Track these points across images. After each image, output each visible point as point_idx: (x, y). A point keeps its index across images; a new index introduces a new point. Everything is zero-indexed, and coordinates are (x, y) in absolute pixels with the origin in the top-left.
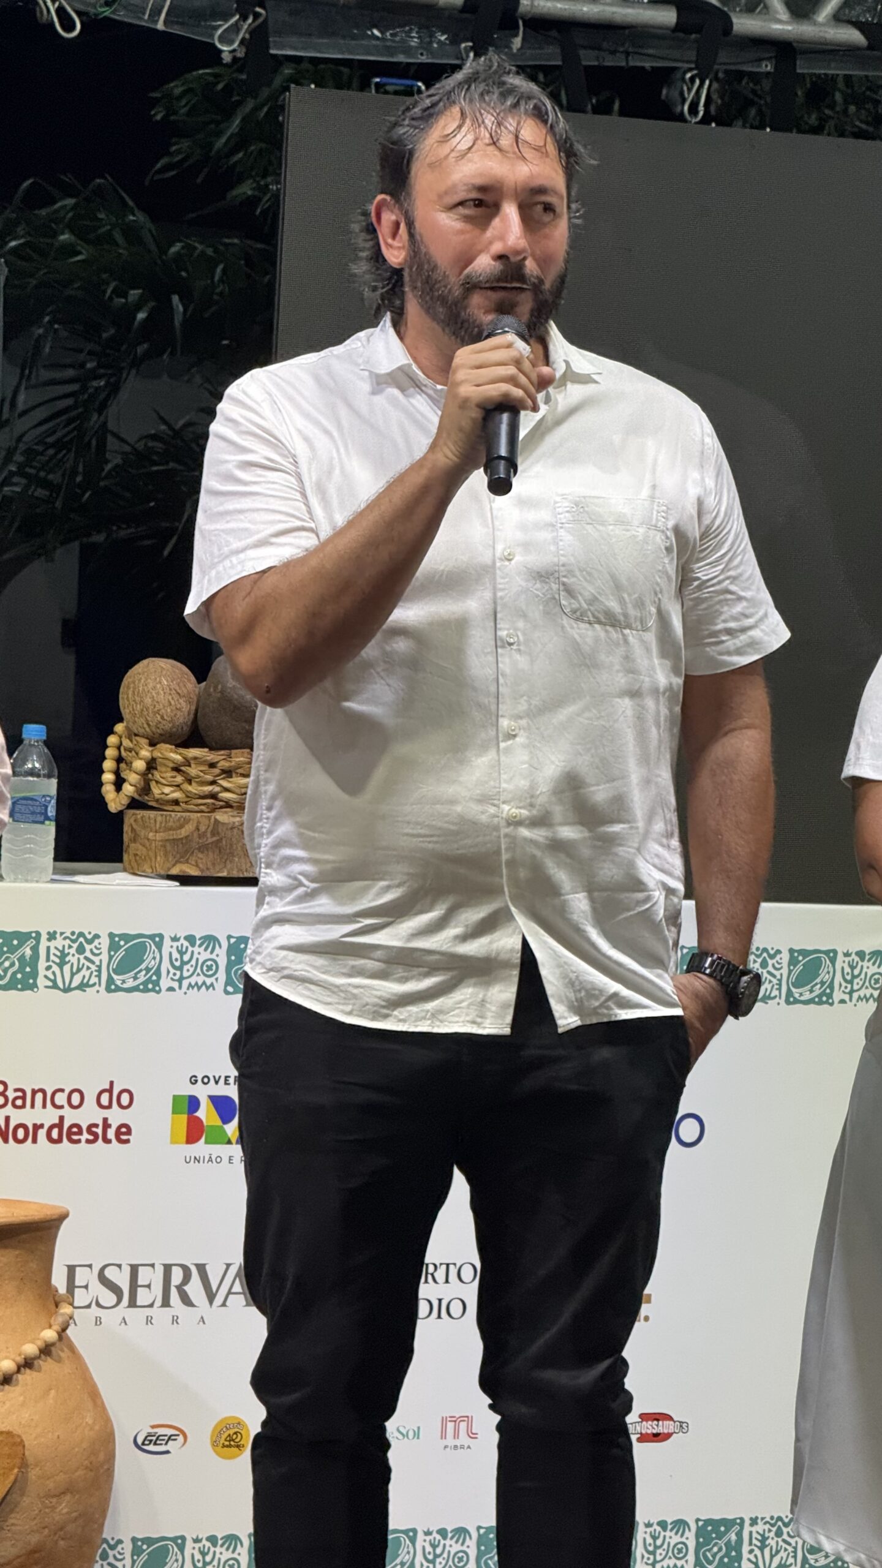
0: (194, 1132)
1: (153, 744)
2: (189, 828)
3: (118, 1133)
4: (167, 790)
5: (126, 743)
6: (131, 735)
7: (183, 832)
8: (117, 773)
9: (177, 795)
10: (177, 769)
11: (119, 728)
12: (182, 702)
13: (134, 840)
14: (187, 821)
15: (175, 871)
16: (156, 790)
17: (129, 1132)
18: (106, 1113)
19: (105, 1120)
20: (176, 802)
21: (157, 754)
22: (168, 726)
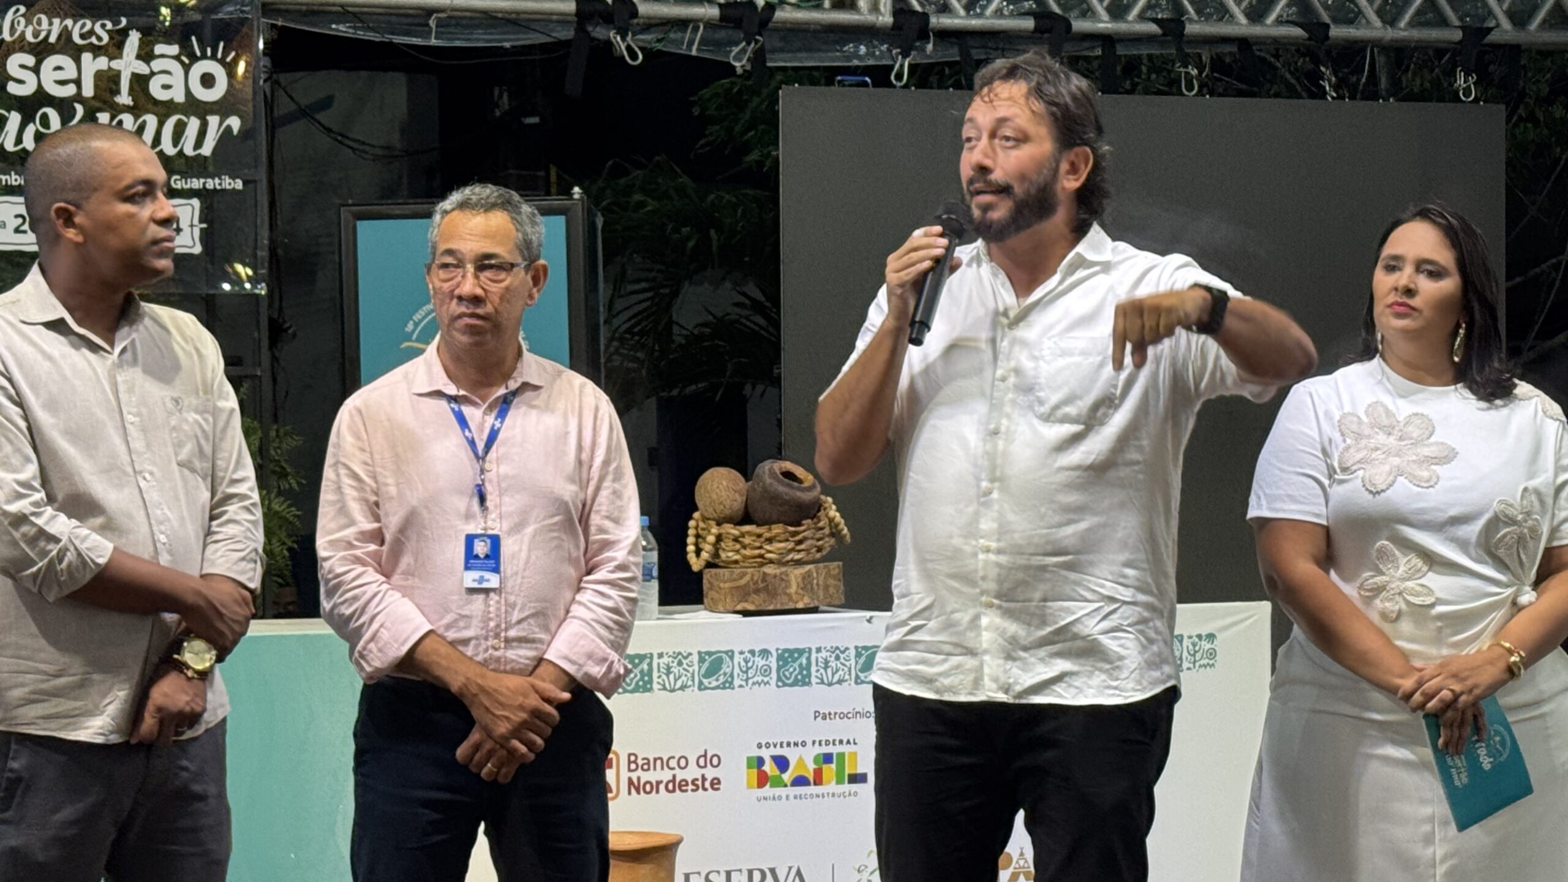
0: (763, 780)
1: (719, 524)
2: (747, 578)
3: (712, 784)
4: (730, 554)
5: (702, 525)
6: (705, 519)
7: (743, 582)
8: (696, 545)
9: (737, 557)
10: (736, 540)
11: (696, 515)
12: (737, 495)
13: (711, 589)
14: (745, 574)
15: (739, 608)
16: (723, 555)
17: (719, 783)
18: (704, 771)
19: (703, 776)
20: (736, 562)
21: (722, 531)
22: (727, 512)
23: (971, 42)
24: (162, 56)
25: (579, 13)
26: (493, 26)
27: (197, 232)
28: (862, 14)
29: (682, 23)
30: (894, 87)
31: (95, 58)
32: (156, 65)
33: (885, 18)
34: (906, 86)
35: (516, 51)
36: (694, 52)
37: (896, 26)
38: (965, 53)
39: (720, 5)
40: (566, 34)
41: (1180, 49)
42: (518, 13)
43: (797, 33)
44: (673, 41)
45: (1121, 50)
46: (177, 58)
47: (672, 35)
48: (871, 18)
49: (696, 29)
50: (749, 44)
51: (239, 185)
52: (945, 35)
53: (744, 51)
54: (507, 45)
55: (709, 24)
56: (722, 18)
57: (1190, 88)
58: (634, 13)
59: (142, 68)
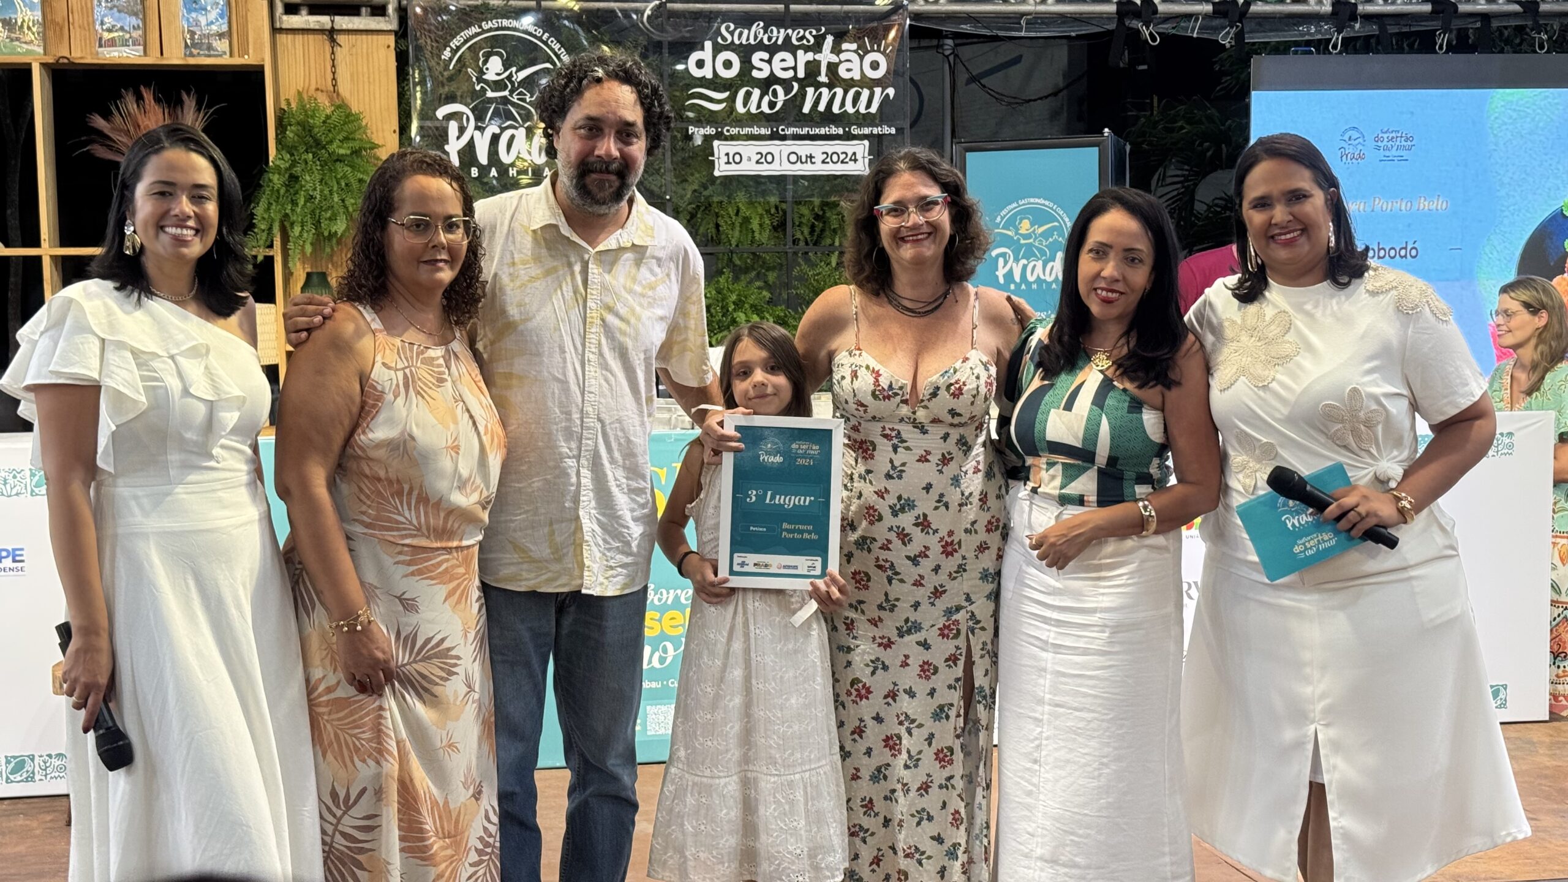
23: (1387, 21)
24: (847, 51)
25: (1118, 12)
26: (1063, 23)
27: (867, 161)
28: (1312, 6)
29: (1188, 16)
30: (1330, 53)
31: (806, 52)
32: (843, 56)
33: (1327, 8)
34: (1340, 53)
35: (1078, 37)
36: (1195, 35)
37: (1334, 13)
38: (1382, 28)
39: (1214, 4)
40: (1112, 26)
41: (1536, 22)
42: (1081, 14)
43: (1265, 20)
44: (1182, 28)
45: (1495, 24)
46: (855, 51)
47: (1182, 24)
48: (1317, 8)
49: (1197, 20)
50: (1232, 27)
51: (893, 131)
52: (1369, 17)
53: (1228, 33)
54: (1073, 34)
55: (1206, 16)
56: (1214, 12)
57: (1541, 47)
58: (1155, 11)
59: (834, 59)
